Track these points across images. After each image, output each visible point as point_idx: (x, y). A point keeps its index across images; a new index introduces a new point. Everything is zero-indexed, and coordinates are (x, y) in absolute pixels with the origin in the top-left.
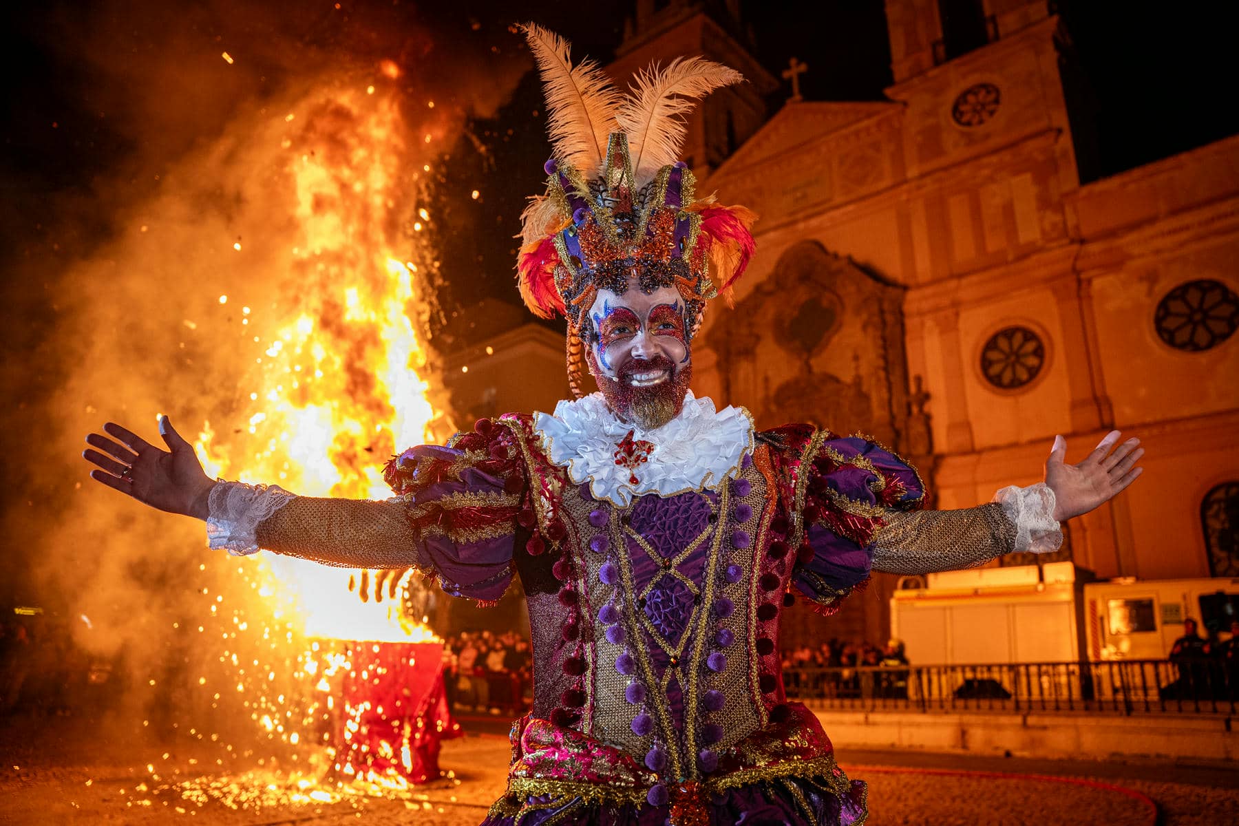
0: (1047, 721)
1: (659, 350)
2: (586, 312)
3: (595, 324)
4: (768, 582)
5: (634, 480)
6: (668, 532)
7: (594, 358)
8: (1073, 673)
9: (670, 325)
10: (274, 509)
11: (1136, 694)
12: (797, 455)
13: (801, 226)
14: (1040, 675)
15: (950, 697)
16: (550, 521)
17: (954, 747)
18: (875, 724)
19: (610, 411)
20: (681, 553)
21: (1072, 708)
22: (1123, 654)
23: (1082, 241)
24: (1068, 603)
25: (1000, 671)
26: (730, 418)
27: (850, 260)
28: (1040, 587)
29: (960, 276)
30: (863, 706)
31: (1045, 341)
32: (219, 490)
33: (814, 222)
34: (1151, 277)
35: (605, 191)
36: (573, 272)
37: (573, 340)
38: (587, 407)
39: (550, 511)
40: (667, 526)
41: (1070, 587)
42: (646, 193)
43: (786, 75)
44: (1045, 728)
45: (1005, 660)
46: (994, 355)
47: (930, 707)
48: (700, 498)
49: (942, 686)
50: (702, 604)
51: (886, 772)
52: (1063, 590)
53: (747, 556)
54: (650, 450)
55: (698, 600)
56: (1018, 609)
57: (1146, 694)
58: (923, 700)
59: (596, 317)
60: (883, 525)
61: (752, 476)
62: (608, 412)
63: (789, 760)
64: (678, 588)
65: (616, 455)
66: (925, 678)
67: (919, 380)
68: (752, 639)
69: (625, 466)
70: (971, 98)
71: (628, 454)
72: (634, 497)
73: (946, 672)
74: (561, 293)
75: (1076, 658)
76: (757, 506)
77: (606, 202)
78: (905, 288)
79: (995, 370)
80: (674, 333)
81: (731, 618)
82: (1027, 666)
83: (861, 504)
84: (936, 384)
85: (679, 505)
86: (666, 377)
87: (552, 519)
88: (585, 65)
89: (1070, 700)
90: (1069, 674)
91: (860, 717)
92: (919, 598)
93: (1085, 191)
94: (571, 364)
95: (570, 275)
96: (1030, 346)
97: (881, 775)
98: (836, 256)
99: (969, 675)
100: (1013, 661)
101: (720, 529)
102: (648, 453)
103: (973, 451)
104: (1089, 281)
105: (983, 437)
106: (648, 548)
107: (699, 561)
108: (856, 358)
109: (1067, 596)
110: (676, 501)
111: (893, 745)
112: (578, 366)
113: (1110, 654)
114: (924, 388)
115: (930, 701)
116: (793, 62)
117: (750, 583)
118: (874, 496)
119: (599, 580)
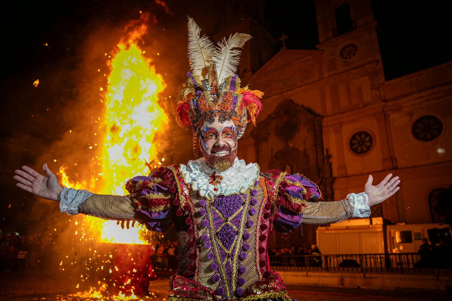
0: (373, 275)
1: (225, 143)
2: (200, 129)
3: (203, 133)
4: (263, 227)
5: (215, 190)
6: (227, 208)
7: (202, 145)
8: (383, 257)
9: (229, 134)
10: (85, 198)
11: (405, 266)
12: (275, 181)
13: (285, 94)
14: (370, 259)
15: (338, 266)
16: (185, 204)
17: (339, 285)
18: (310, 276)
19: (208, 164)
20: (231, 216)
21: (382, 271)
22: (400, 251)
23: (386, 101)
24: (381, 232)
25: (356, 257)
26: (251, 167)
27: (303, 106)
28: (371, 226)
29: (343, 113)
30: (306, 270)
31: (373, 137)
32: (65, 191)
33: (290, 93)
34: (411, 114)
35: (208, 84)
36: (195, 114)
37: (195, 138)
38: (199, 162)
39: (185, 200)
40: (227, 206)
41: (381, 226)
42: (223, 86)
43: (280, 39)
44: (372, 278)
45: (358, 253)
46: (354, 142)
47: (330, 270)
48: (239, 196)
49: (334, 262)
50: (239, 235)
51: (314, 294)
52: (379, 227)
53: (256, 217)
54: (221, 179)
55: (237, 233)
56: (362, 234)
57: (409, 265)
58: (328, 267)
59: (203, 130)
60: (306, 206)
61: (258, 188)
62: (207, 165)
63: (269, 292)
64: (230, 229)
65: (209, 180)
66: (328, 259)
67: (327, 150)
68: (257, 248)
69: (212, 184)
70: (347, 49)
71: (213, 180)
72: (215, 196)
73: (336, 257)
74: (191, 121)
75: (384, 252)
76: (260, 199)
77: (208, 89)
78: (323, 117)
79: (355, 147)
80: (231, 137)
81: (249, 240)
82: (366, 255)
83: (298, 199)
84: (333, 151)
85: (231, 199)
86: (228, 152)
87: (185, 203)
88: (204, 38)
89: (381, 268)
90: (381, 258)
91: (305, 273)
92: (327, 230)
93: (387, 83)
94: (194, 146)
95: (194, 115)
96: (367, 139)
97: (312, 295)
98: (298, 105)
99: (345, 258)
100: (361, 253)
101: (246, 208)
102: (221, 180)
103: (347, 176)
104: (389, 115)
105: (350, 172)
106: (220, 214)
107: (238, 219)
108: (305, 142)
109: (380, 229)
110: (230, 197)
111: (317, 284)
112: (197, 148)
113: (396, 251)
114: (329, 153)
115: (330, 268)
116: (283, 35)
117: (257, 227)
118: (302, 196)
119: (202, 226)
